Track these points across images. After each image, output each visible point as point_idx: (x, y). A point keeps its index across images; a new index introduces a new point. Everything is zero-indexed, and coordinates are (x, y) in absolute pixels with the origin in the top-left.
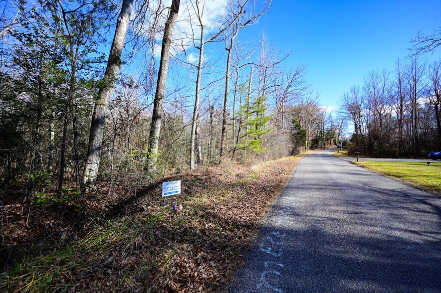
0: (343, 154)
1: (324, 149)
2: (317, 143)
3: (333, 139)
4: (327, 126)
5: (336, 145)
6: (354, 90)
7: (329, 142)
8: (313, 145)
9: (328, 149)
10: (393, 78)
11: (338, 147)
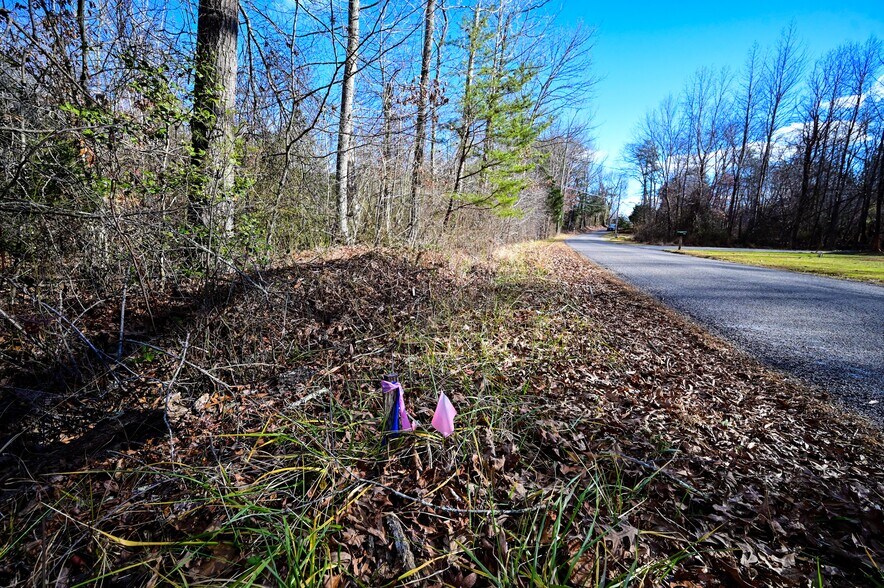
0: (625, 240)
1: (584, 232)
2: (573, 220)
3: (600, 214)
4: (592, 188)
5: (603, 225)
6: (668, 107)
7: (592, 218)
8: (566, 223)
9: (590, 232)
10: (738, 87)
11: (609, 230)
